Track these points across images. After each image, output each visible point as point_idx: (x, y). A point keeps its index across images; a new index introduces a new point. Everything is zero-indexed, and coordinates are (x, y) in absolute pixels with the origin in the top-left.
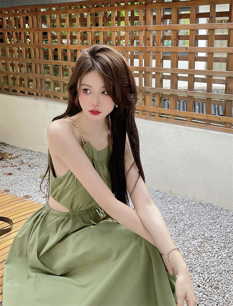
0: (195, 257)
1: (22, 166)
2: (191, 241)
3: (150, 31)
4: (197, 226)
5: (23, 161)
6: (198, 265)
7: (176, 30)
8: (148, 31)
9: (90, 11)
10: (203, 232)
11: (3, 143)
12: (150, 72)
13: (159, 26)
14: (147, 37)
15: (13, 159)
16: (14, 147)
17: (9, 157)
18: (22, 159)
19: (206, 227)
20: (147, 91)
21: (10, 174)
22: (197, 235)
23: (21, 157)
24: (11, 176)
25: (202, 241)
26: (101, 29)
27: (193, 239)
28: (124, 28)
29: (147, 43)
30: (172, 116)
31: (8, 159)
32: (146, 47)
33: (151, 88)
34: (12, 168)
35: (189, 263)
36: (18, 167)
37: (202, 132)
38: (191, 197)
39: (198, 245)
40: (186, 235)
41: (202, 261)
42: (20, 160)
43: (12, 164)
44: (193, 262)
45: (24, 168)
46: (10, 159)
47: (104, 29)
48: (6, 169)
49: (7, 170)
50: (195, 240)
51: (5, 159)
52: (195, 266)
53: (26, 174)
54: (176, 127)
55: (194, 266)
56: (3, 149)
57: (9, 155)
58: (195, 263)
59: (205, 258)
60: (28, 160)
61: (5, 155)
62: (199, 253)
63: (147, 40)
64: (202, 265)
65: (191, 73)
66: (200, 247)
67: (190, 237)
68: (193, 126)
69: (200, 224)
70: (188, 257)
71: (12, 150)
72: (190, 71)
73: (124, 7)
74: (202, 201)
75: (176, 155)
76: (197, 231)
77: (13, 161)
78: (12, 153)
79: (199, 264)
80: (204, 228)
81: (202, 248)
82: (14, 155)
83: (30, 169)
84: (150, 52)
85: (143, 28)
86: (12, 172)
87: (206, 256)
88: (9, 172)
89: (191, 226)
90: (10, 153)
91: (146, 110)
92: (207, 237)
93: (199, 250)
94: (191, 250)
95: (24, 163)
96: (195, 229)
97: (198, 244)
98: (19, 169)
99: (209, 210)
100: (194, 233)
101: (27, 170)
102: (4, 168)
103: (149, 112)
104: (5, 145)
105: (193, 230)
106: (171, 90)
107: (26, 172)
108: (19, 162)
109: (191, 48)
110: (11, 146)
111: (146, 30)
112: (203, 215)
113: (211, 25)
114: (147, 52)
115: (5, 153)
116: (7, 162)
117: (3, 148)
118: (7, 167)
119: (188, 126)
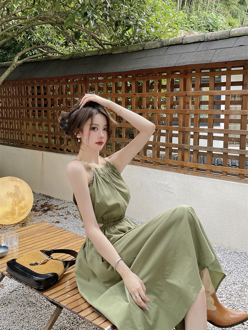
0: (237, 300)
1: (68, 216)
2: (232, 286)
3: (189, 96)
4: (236, 273)
5: (69, 211)
6: (241, 307)
7: (213, 96)
8: (188, 96)
9: (135, 80)
10: (242, 279)
11: (48, 196)
12: (188, 132)
13: (198, 92)
14: (186, 101)
15: (59, 210)
16: (59, 200)
17: (56, 208)
18: (68, 210)
19: (244, 274)
20: (186, 148)
21: (58, 222)
22: (237, 281)
23: (67, 208)
24: (59, 224)
25: (242, 286)
26: (145, 95)
27: (234, 284)
28: (165, 94)
29: (186, 107)
30: (209, 171)
31: (54, 210)
32: (186, 110)
33: (189, 146)
34: (59, 218)
35: (232, 304)
36: (64, 217)
37: (237, 184)
38: (227, 246)
39: (239, 290)
40: (227, 281)
41: (243, 304)
42: (67, 211)
43: (59, 214)
44: (236, 304)
45: (70, 218)
46: (57, 209)
47: (147, 95)
48: (53, 218)
49: (55, 219)
50: (236, 285)
51: (51, 210)
52: (238, 307)
53: (72, 223)
54: (213, 180)
55: (236, 307)
56: (48, 202)
57: (55, 206)
58: (237, 305)
59: (246, 300)
60: (74, 211)
61: (52, 207)
62: (240, 296)
63: (186, 104)
64: (244, 306)
65: (227, 133)
66: (241, 291)
67: (231, 282)
68: (228, 179)
69: (238, 271)
70: (231, 299)
71: (58, 202)
72: (226, 131)
73: (166, 76)
74: (237, 250)
75: (212, 206)
76: (236, 277)
77: (60, 212)
78: (57, 205)
79: (241, 305)
80: (242, 275)
81: (243, 292)
82: (60, 207)
83: (76, 219)
84: (189, 114)
85: (184, 93)
86: (59, 221)
87: (246, 299)
88: (56, 221)
89: (230, 273)
90: (56, 204)
91: (184, 165)
92: (246, 283)
93: (240, 294)
94: (233, 294)
95: (70, 214)
96: (234, 276)
97: (238, 288)
98: (66, 218)
99: (244, 258)
100: (234, 279)
101: (73, 220)
102: (52, 217)
103: (187, 167)
104: (50, 198)
105: (233, 277)
106: (208, 148)
107: (72, 221)
108: (66, 212)
109: (226, 111)
110: (56, 199)
111: (186, 95)
112: (239, 263)
113: (245, 91)
114: (186, 114)
115: (51, 205)
116: (54, 212)
117: (49, 200)
118: (54, 216)
119: (223, 180)
